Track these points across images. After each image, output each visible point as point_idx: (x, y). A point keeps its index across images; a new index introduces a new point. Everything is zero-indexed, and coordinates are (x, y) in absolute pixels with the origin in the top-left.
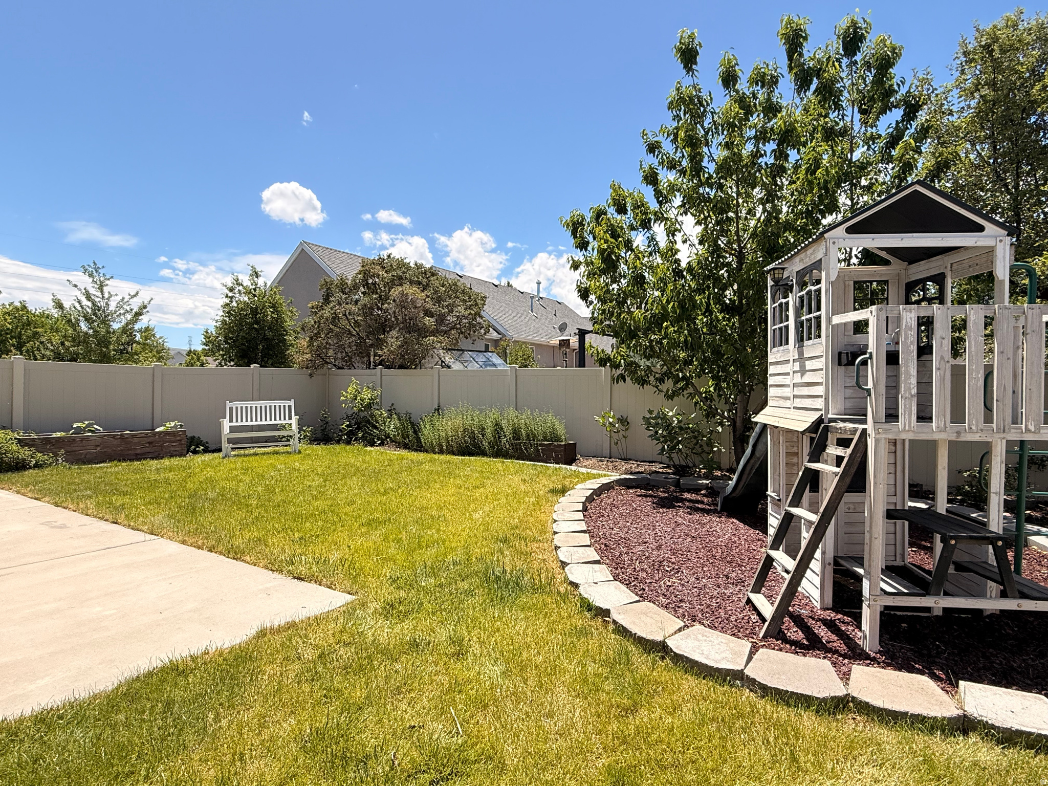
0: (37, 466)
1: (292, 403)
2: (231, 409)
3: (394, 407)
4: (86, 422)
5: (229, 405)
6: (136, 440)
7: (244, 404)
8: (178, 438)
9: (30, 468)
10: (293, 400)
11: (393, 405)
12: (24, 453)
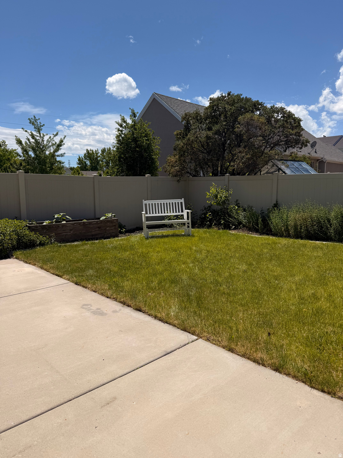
0: (42, 244)
1: (182, 200)
2: (146, 205)
3: (238, 202)
4: (61, 214)
5: (144, 202)
6: (91, 226)
7: (153, 202)
8: (114, 224)
9: (37, 246)
10: (183, 199)
11: (237, 200)
12: (33, 236)
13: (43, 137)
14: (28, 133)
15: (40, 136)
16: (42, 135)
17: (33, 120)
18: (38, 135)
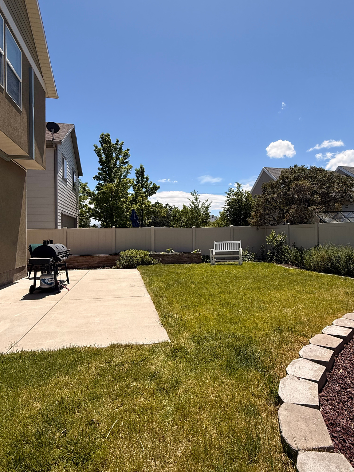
0: (153, 264)
1: (240, 242)
2: (216, 244)
3: (295, 244)
4: (170, 249)
5: (215, 243)
6: (184, 256)
7: (221, 243)
8: (198, 256)
10: (240, 241)
11: (295, 243)
13: (199, 203)
14: (191, 201)
15: (197, 202)
16: (198, 202)
17: (193, 193)
18: (196, 202)
